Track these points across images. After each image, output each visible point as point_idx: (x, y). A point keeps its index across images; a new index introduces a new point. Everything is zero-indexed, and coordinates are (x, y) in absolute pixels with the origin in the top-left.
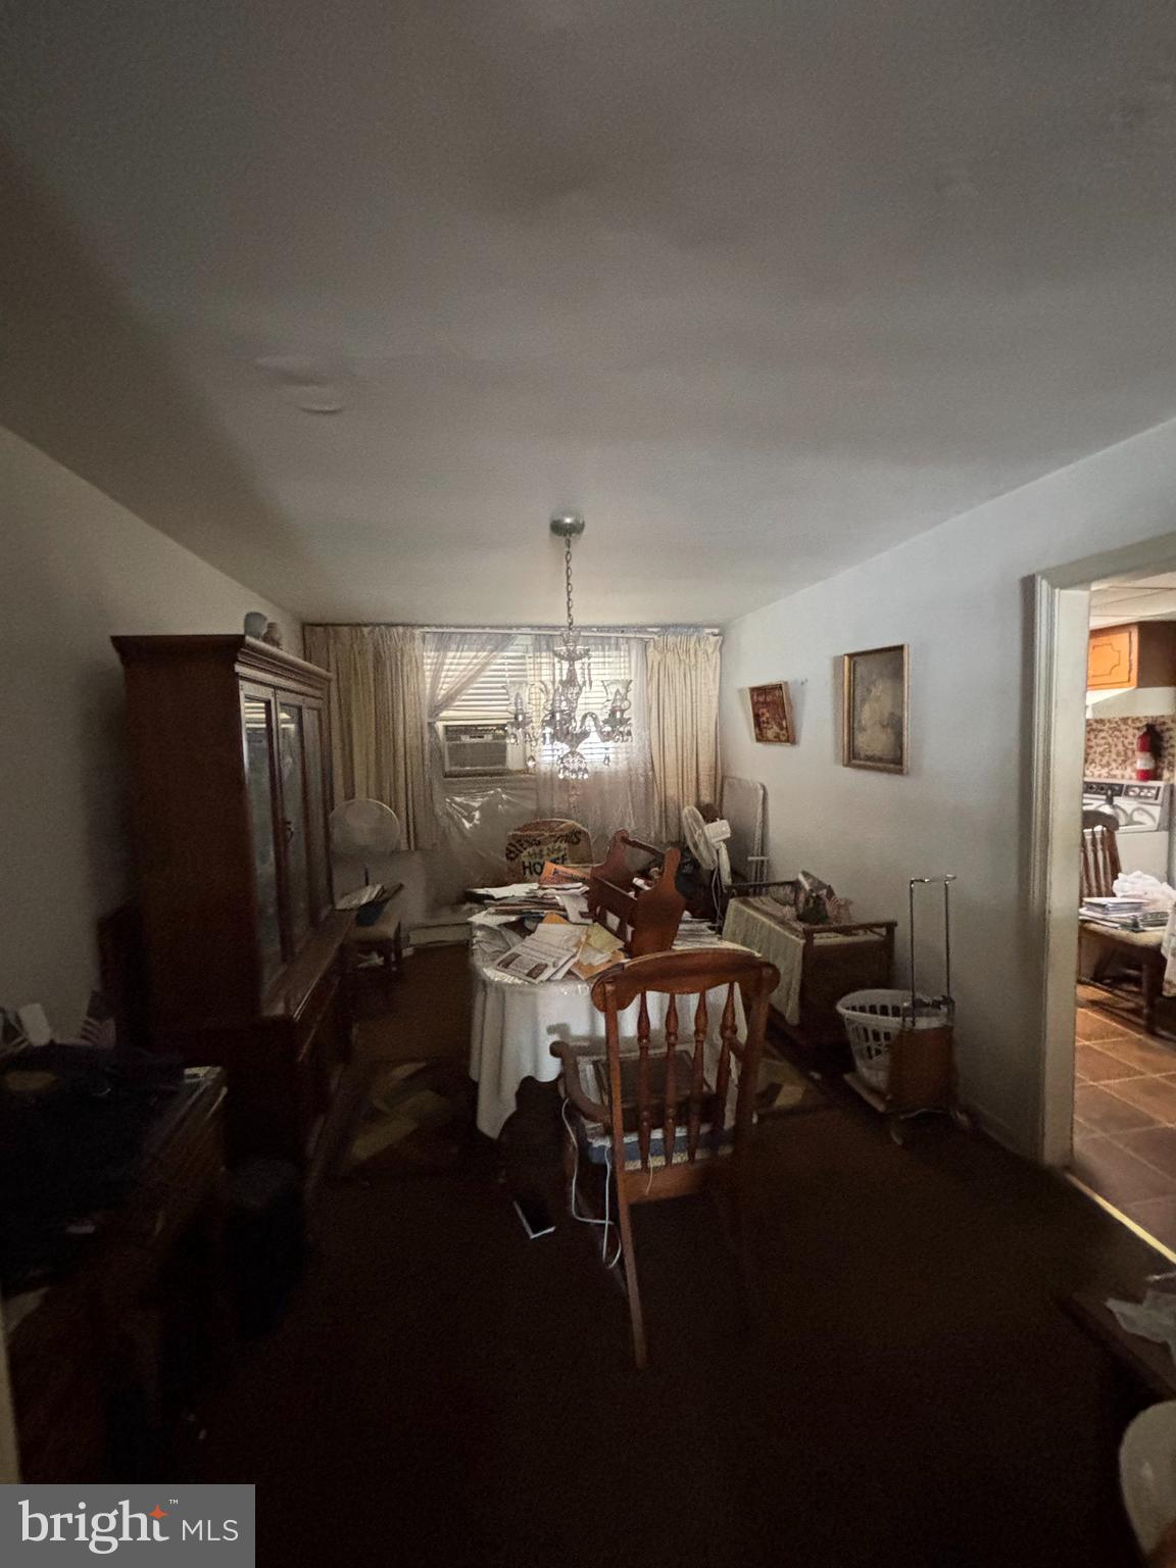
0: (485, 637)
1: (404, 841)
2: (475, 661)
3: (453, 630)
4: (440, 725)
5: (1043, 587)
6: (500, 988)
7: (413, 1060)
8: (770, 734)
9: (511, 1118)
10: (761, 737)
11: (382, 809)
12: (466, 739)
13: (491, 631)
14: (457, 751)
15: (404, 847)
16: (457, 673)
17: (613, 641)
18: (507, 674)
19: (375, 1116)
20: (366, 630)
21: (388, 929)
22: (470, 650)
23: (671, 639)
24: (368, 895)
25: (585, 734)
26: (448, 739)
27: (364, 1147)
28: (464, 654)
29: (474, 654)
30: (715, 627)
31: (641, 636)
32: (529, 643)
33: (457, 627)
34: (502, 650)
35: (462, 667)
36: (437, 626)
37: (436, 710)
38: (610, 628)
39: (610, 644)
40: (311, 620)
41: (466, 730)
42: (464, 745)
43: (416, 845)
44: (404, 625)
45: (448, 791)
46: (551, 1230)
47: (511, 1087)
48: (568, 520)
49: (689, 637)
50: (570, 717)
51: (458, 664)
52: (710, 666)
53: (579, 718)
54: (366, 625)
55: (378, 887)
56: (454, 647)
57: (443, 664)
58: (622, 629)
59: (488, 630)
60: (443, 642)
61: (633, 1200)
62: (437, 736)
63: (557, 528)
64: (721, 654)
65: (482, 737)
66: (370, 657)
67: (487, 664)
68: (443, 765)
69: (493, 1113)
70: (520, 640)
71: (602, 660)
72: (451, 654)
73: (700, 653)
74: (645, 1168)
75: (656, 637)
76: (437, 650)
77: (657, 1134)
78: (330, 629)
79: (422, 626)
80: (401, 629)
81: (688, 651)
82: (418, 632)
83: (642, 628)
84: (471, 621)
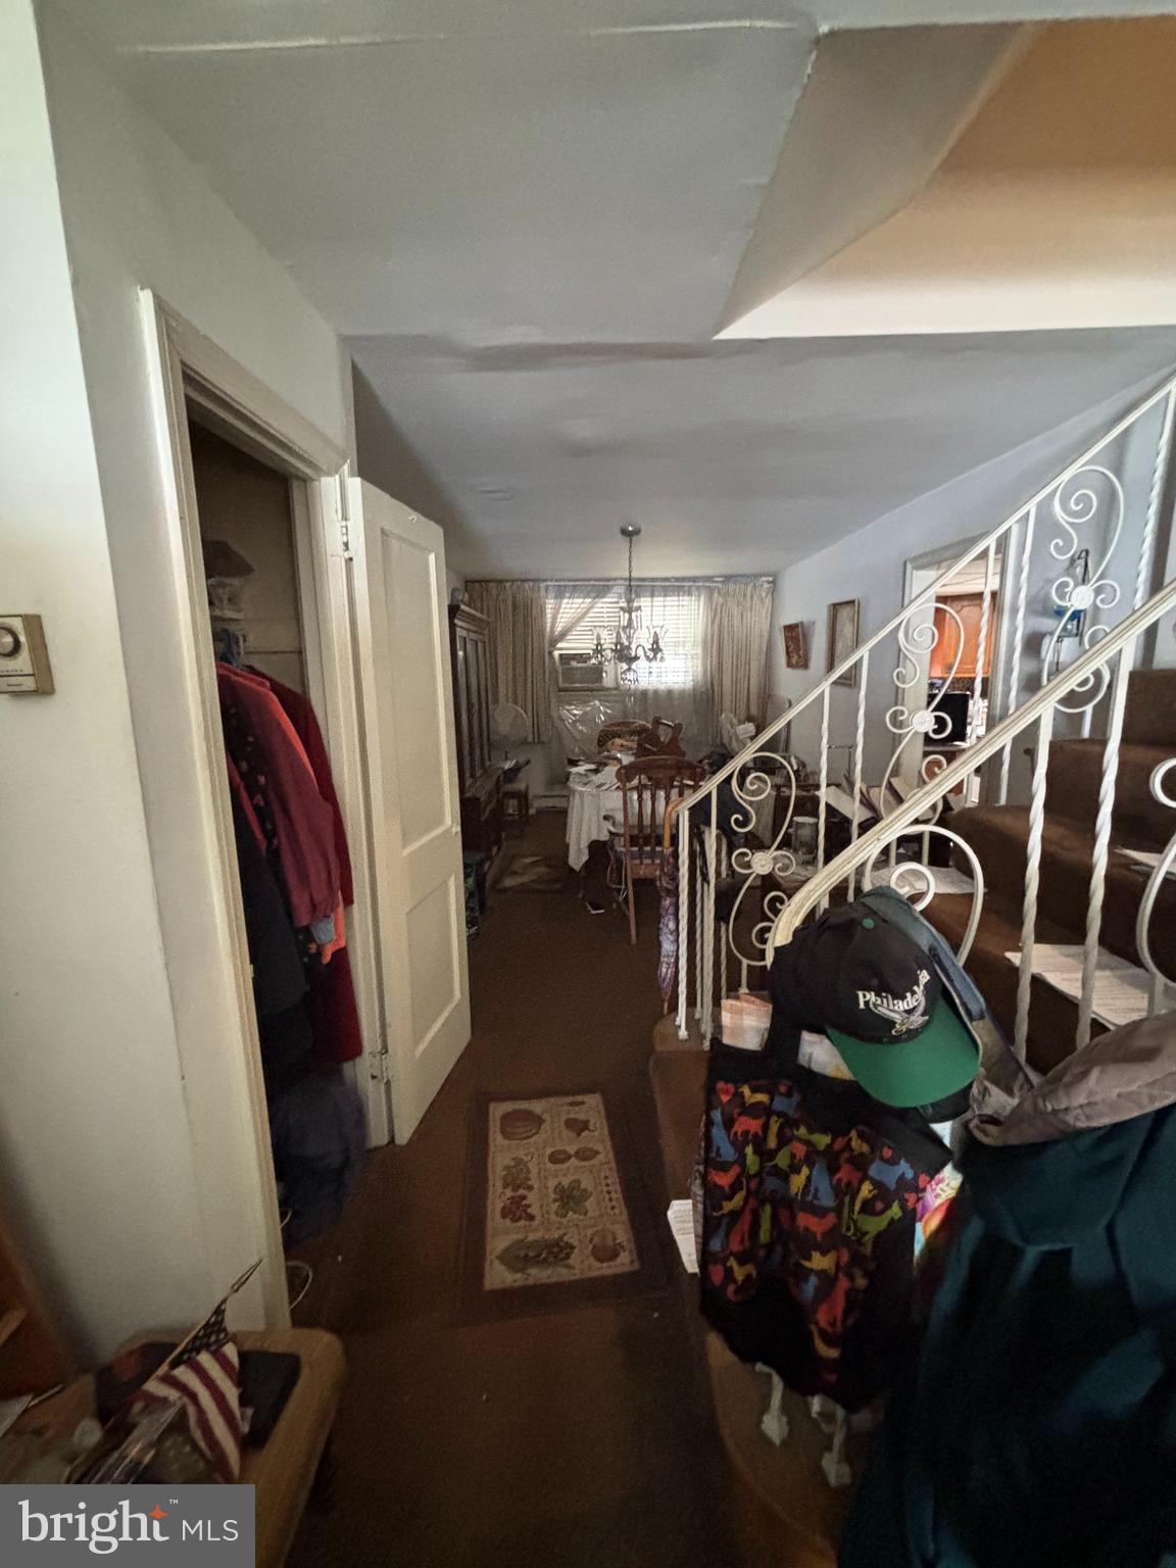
0: (589, 588)
1: (531, 735)
2: (582, 606)
3: (566, 583)
4: (556, 653)
5: (909, 566)
6: (582, 794)
7: (533, 856)
8: (794, 661)
9: (587, 862)
10: (789, 665)
11: (517, 711)
12: (574, 664)
13: (596, 583)
14: (569, 674)
15: (530, 739)
16: (569, 615)
17: (686, 589)
18: (605, 615)
19: (515, 873)
20: (508, 585)
21: (520, 786)
22: (578, 598)
23: (731, 587)
24: (508, 765)
25: (636, 658)
26: (562, 664)
27: (509, 882)
28: (575, 600)
29: (581, 600)
30: (770, 576)
31: (709, 584)
32: (622, 591)
33: (570, 580)
34: (603, 597)
35: (573, 610)
36: (557, 581)
37: (554, 642)
38: (683, 579)
39: (684, 592)
40: (469, 577)
41: (574, 657)
42: (573, 669)
43: (539, 738)
44: (532, 580)
45: (561, 702)
46: (602, 911)
47: (584, 844)
48: (630, 529)
49: (747, 584)
50: (629, 648)
51: (571, 608)
52: (763, 607)
53: (634, 649)
54: (507, 581)
55: (514, 762)
56: (568, 595)
57: (560, 607)
58: (694, 579)
59: (592, 583)
60: (560, 594)
61: (635, 877)
62: (554, 662)
63: (624, 532)
64: (773, 599)
65: (586, 662)
66: (510, 603)
67: (591, 608)
68: (557, 682)
69: (578, 858)
70: (615, 589)
71: (677, 603)
72: (565, 601)
73: (755, 598)
74: (641, 863)
75: (720, 585)
76: (556, 598)
77: (648, 849)
78: (483, 584)
79: (546, 580)
80: (531, 583)
81: (745, 595)
82: (542, 585)
83: (709, 579)
84: (581, 576)
